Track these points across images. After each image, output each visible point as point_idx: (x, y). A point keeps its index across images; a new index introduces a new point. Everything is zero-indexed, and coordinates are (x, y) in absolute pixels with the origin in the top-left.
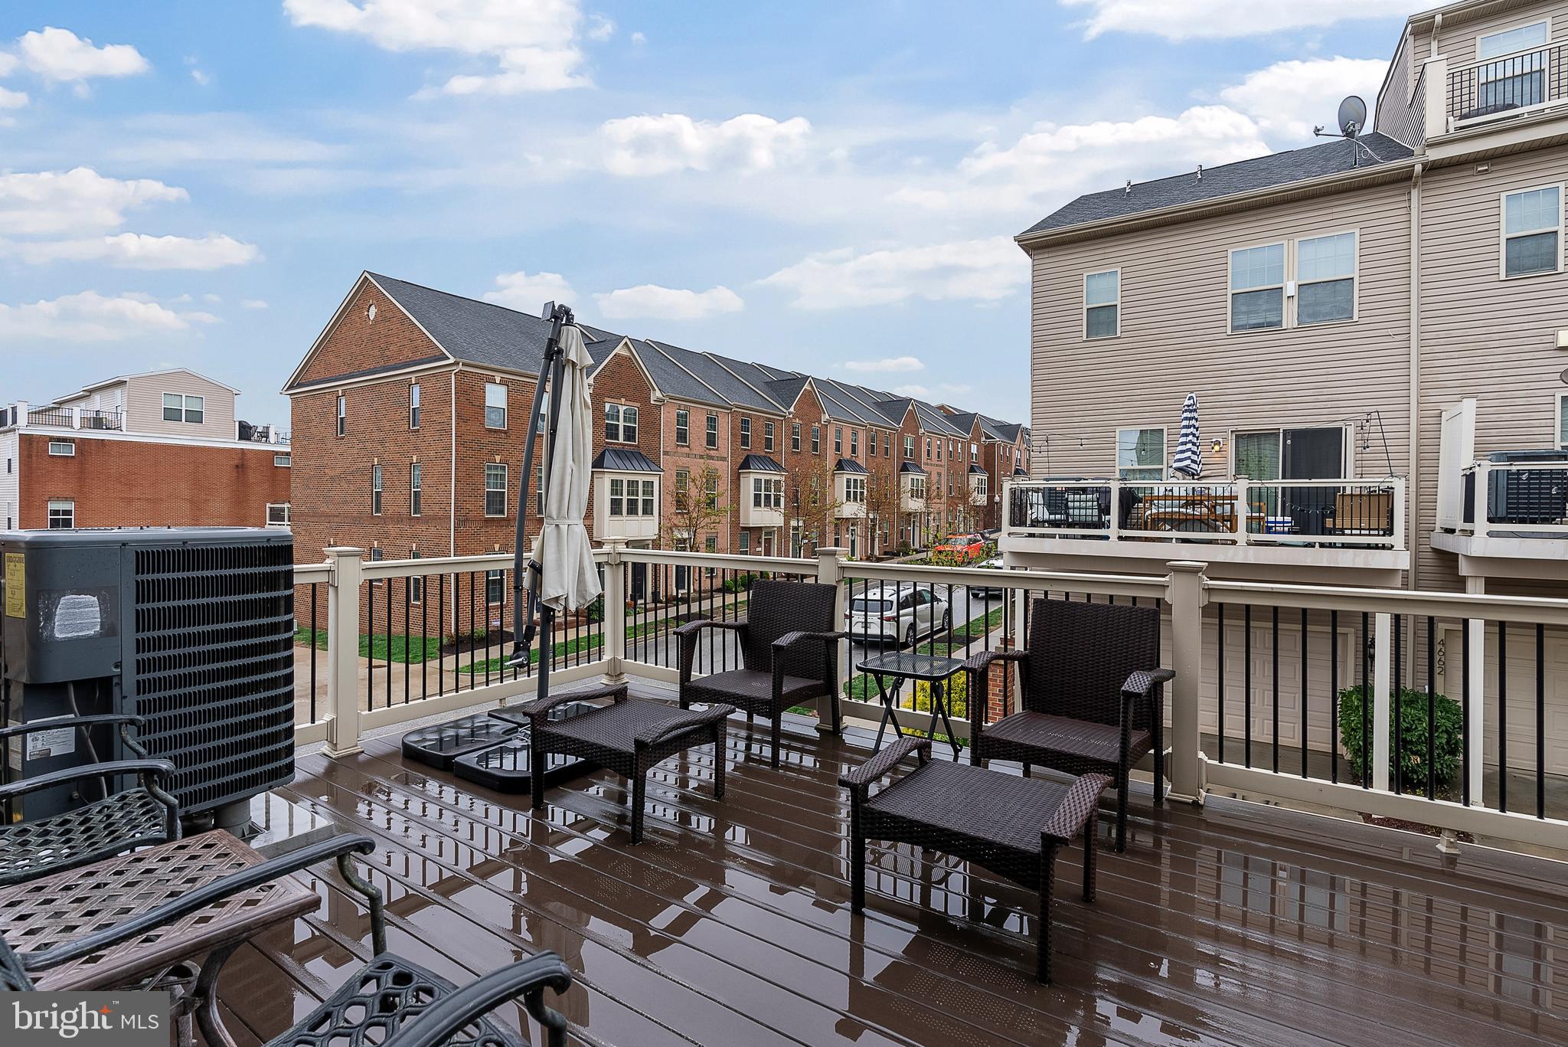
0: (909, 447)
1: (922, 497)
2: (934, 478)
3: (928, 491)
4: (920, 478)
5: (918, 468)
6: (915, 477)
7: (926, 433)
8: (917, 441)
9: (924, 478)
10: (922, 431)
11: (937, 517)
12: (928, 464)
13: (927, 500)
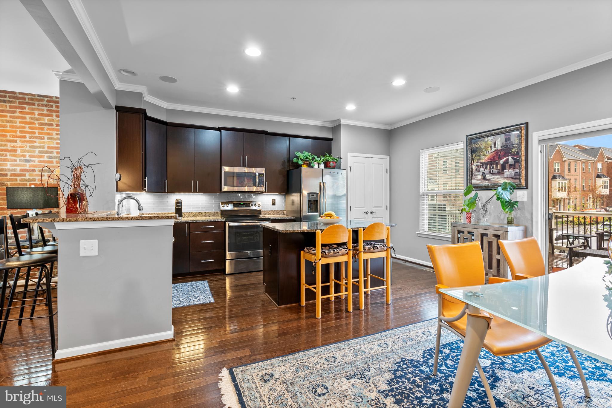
0: (556, 167)
1: (565, 191)
2: (573, 181)
3: (569, 188)
4: (564, 182)
5: (563, 177)
6: (561, 182)
7: (567, 160)
8: (562, 165)
9: (566, 182)
10: (564, 159)
11: (574, 201)
12: (568, 175)
13: (569, 192)
